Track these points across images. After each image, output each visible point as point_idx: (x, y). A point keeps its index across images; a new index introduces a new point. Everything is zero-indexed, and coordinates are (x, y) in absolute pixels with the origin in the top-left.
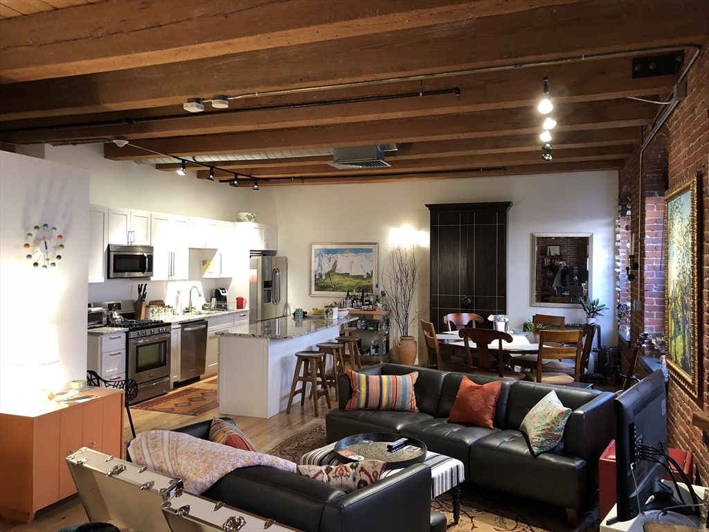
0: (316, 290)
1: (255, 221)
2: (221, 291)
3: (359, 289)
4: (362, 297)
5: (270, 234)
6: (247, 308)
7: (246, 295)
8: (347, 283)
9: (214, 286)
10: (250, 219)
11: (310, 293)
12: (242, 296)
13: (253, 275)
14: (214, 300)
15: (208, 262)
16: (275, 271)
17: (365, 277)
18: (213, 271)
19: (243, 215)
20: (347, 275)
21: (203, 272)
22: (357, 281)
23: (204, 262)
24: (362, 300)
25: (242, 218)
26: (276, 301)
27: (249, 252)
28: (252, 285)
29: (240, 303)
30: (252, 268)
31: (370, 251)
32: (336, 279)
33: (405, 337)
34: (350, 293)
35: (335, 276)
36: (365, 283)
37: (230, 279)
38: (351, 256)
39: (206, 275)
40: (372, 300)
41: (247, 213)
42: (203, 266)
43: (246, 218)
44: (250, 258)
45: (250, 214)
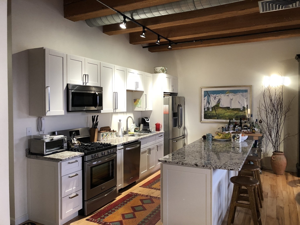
0: (205, 118)
1: (166, 73)
2: (145, 119)
3: (237, 118)
5: (174, 82)
6: (162, 131)
7: (161, 122)
8: (228, 113)
9: (140, 116)
10: (163, 71)
11: (201, 120)
12: (159, 123)
13: (166, 109)
14: (142, 125)
15: (137, 100)
16: (179, 106)
17: (241, 110)
18: (141, 107)
19: (159, 69)
20: (228, 108)
21: (134, 107)
22: (235, 112)
23: (135, 100)
24: (241, 126)
25: (158, 71)
26: (180, 126)
27: (163, 93)
28: (166, 115)
29: (158, 127)
30: (165, 104)
31: (246, 91)
32: (219, 111)
33: (276, 152)
35: (219, 109)
36: (241, 114)
37: (151, 111)
38: (231, 96)
39: (137, 109)
40: (249, 125)
41: (162, 67)
42: (135, 103)
43: (161, 71)
44: (164, 97)
45: (164, 68)
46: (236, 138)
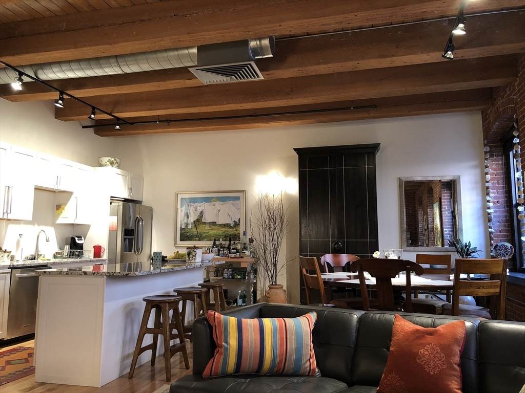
0: (181, 240)
1: (119, 167)
2: (76, 239)
3: (226, 237)
4: (230, 245)
5: (135, 182)
7: (104, 243)
8: (214, 231)
9: (69, 234)
10: (112, 164)
11: (176, 243)
12: (100, 244)
13: (112, 222)
14: (67, 248)
15: (62, 206)
16: (137, 221)
17: (232, 225)
18: (67, 216)
19: (105, 160)
20: (214, 223)
21: (56, 217)
22: (224, 229)
23: (59, 207)
24: (229, 248)
25: (104, 162)
26: (139, 250)
27: (110, 198)
28: (112, 233)
29: (98, 251)
30: (112, 214)
31: (238, 198)
32: (202, 229)
33: (273, 285)
34: (217, 243)
35: (201, 226)
36: (232, 231)
37: (88, 226)
38: (218, 204)
39: (61, 220)
40: (239, 247)
41: (109, 158)
42: (57, 211)
43: (108, 163)
44: (111, 204)
45: (113, 159)
46: (191, 256)
